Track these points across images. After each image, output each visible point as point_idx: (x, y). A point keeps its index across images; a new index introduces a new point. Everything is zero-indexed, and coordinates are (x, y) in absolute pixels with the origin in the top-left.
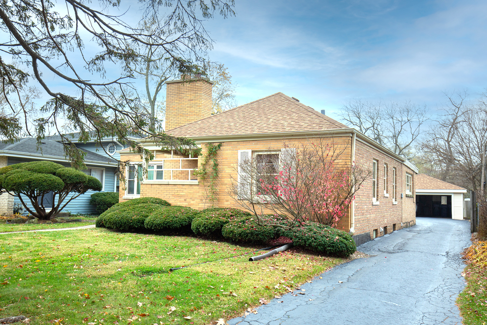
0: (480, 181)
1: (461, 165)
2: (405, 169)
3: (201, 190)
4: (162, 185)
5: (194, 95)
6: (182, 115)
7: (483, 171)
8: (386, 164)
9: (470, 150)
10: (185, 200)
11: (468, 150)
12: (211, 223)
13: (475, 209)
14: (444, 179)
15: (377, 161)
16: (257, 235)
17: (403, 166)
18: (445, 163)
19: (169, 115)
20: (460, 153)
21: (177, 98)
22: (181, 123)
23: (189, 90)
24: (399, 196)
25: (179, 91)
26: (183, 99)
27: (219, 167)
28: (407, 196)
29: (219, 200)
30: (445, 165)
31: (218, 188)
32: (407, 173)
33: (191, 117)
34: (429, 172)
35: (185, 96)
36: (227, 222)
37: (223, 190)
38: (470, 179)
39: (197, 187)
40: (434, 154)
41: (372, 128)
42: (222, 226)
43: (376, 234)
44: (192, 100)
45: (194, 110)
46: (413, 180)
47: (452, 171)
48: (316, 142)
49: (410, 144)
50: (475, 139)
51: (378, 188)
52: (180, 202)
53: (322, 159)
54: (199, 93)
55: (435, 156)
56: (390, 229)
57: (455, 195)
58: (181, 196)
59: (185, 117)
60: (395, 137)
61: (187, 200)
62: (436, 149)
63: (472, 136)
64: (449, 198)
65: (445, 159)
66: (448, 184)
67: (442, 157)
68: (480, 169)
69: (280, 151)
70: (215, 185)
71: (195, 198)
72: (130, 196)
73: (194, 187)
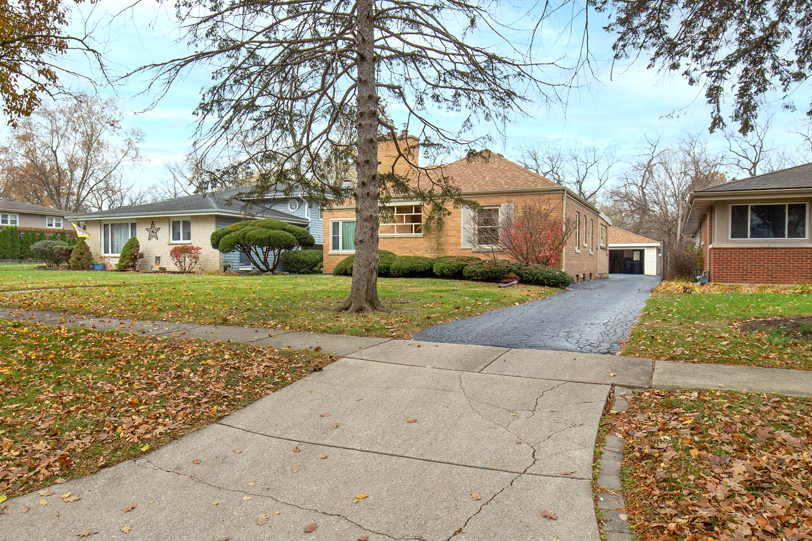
0: (676, 234)
1: (656, 216)
2: (600, 220)
3: (426, 241)
7: (679, 222)
8: (585, 216)
9: (667, 199)
10: (410, 251)
11: (664, 199)
12: (454, 266)
13: (665, 258)
14: (637, 233)
15: (579, 213)
16: (495, 273)
17: (599, 218)
18: (638, 214)
20: (655, 202)
24: (595, 247)
28: (601, 248)
29: (443, 250)
30: (638, 216)
31: (442, 240)
32: (602, 225)
34: (620, 224)
36: (466, 265)
37: (447, 242)
38: (665, 232)
39: (422, 239)
40: (625, 203)
41: (551, 172)
42: (463, 268)
43: (578, 279)
46: (606, 233)
47: (646, 222)
48: (536, 198)
49: (596, 191)
50: (671, 186)
51: (579, 238)
52: (406, 253)
53: (539, 212)
55: (626, 206)
56: (587, 276)
57: (648, 249)
58: (407, 248)
60: (579, 183)
62: (627, 197)
63: (669, 183)
64: (642, 253)
65: (638, 209)
66: (640, 237)
67: (635, 207)
68: (677, 220)
69: (500, 206)
70: (440, 237)
71: (421, 249)
72: (335, 252)
73: (419, 239)
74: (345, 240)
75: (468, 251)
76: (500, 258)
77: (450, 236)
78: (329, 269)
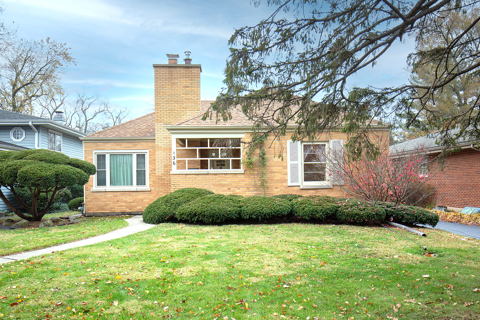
3: (247, 178)
4: (199, 175)
5: (191, 82)
6: (177, 102)
10: (229, 189)
19: (159, 101)
21: (169, 83)
22: (175, 110)
23: (184, 76)
25: (171, 76)
26: (177, 85)
27: (267, 156)
31: (267, 176)
33: (188, 104)
35: (179, 82)
36: (339, 207)
37: (272, 178)
39: (243, 176)
42: (336, 210)
44: (188, 87)
45: (191, 97)
52: (223, 191)
54: (197, 80)
58: (224, 185)
59: (180, 104)
61: (231, 189)
69: (328, 141)
70: (263, 174)
71: (241, 187)
72: (102, 188)
73: (239, 176)
74: (113, 176)
75: (295, 188)
76: (332, 194)
77: (275, 172)
78: (93, 208)
